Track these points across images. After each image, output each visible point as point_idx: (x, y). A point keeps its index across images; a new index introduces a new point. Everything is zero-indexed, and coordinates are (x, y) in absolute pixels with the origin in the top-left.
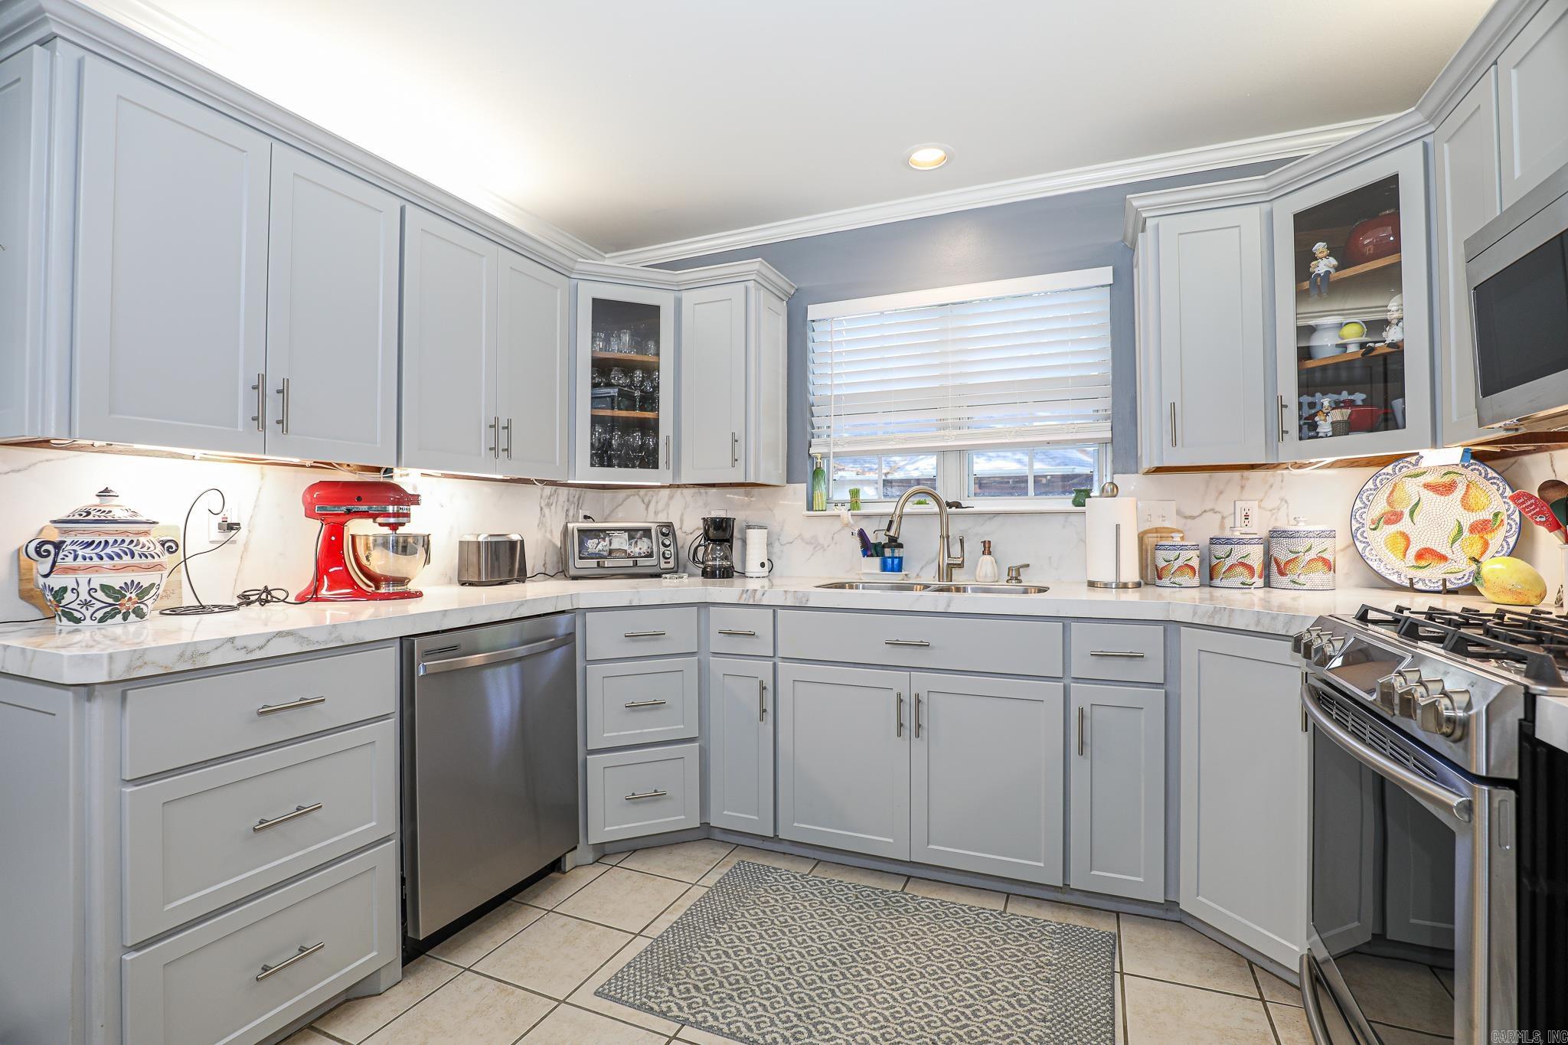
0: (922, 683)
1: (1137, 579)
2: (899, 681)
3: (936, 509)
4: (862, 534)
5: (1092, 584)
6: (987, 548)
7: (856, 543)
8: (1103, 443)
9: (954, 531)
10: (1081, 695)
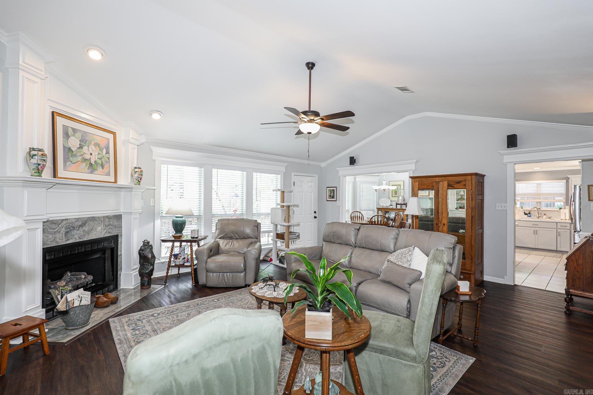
0: (537, 229)
1: (569, 219)
2: (534, 229)
3: (537, 209)
4: (524, 212)
5: (561, 219)
6: (545, 214)
7: (524, 213)
8: (565, 202)
9: (540, 212)
10: (558, 230)
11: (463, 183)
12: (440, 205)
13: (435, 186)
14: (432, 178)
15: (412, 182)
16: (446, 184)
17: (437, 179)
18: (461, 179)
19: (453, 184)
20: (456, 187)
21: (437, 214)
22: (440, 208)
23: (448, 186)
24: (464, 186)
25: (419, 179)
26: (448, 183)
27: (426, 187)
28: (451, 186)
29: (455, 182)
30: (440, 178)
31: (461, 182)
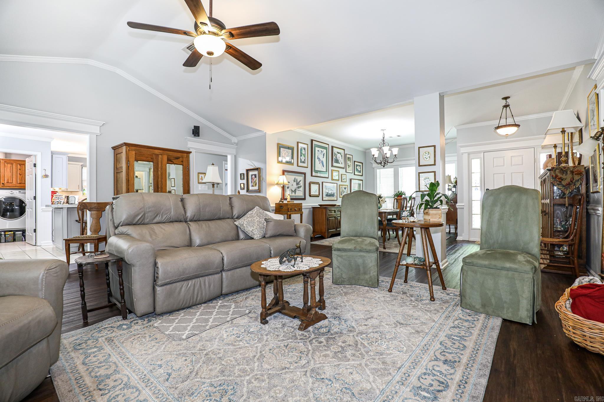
11: (181, 159)
12: (160, 179)
13: (154, 159)
14: (151, 150)
15: (126, 150)
16: (165, 158)
17: (157, 152)
18: (179, 155)
19: (173, 159)
20: (175, 162)
21: (157, 188)
22: (160, 183)
23: (168, 161)
24: (182, 162)
25: (135, 148)
26: (167, 157)
27: (145, 159)
28: (170, 161)
29: (174, 158)
30: (159, 151)
31: (179, 158)
